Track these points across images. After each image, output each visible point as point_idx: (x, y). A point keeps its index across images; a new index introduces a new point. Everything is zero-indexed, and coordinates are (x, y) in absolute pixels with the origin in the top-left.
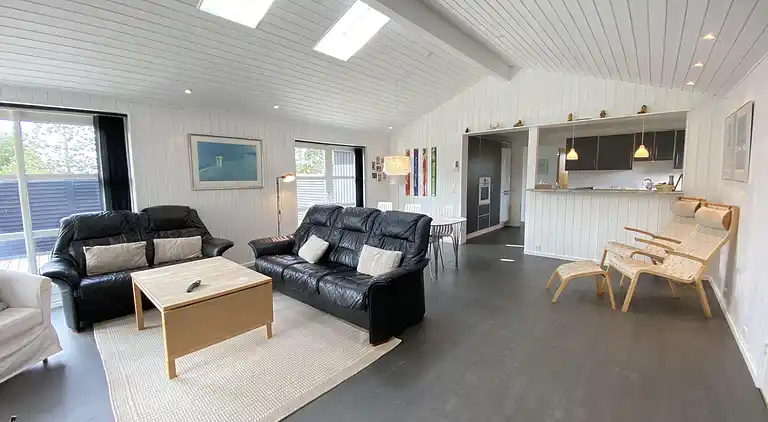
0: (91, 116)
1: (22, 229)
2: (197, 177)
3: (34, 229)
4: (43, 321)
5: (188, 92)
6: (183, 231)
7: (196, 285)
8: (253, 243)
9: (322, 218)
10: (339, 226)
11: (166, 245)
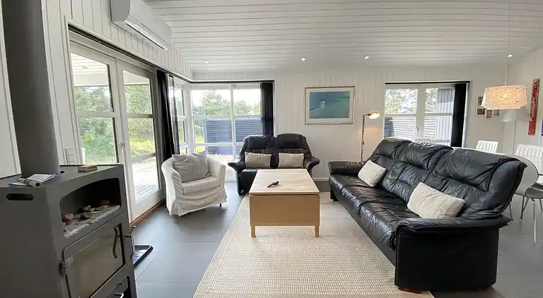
0: (259, 84)
1: (231, 141)
2: (308, 116)
3: (237, 141)
4: (220, 185)
5: (303, 59)
6: (296, 150)
7: (276, 184)
8: (331, 163)
9: (390, 151)
10: (402, 159)
11: (284, 157)
